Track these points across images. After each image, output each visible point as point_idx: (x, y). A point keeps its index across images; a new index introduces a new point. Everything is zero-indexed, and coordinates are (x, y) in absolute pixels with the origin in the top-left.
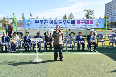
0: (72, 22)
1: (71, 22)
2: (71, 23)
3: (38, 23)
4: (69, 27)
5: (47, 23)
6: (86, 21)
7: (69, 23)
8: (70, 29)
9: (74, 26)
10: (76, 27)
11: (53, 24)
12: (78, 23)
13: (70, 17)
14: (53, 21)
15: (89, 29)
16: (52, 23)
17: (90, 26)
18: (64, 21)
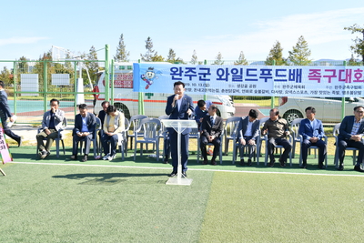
0: (290, 74)
1: (287, 73)
2: (287, 78)
3: (178, 77)
4: (281, 92)
5: (207, 77)
6: (341, 71)
7: (281, 78)
8: (285, 100)
9: (298, 89)
10: (303, 90)
11: (226, 79)
12: (311, 78)
13: (295, 51)
14: (229, 72)
15: (356, 100)
16: (224, 77)
17: (354, 90)
18: (266, 72)
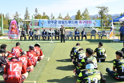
0: (75, 22)
4: (73, 26)
5: (56, 23)
6: (86, 21)
10: (78, 25)
11: (61, 23)
17: (89, 25)
18: (70, 22)
